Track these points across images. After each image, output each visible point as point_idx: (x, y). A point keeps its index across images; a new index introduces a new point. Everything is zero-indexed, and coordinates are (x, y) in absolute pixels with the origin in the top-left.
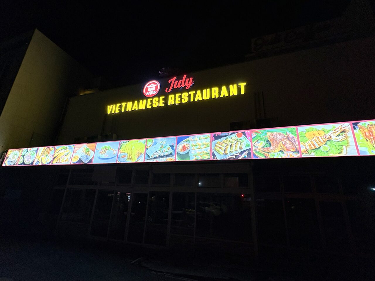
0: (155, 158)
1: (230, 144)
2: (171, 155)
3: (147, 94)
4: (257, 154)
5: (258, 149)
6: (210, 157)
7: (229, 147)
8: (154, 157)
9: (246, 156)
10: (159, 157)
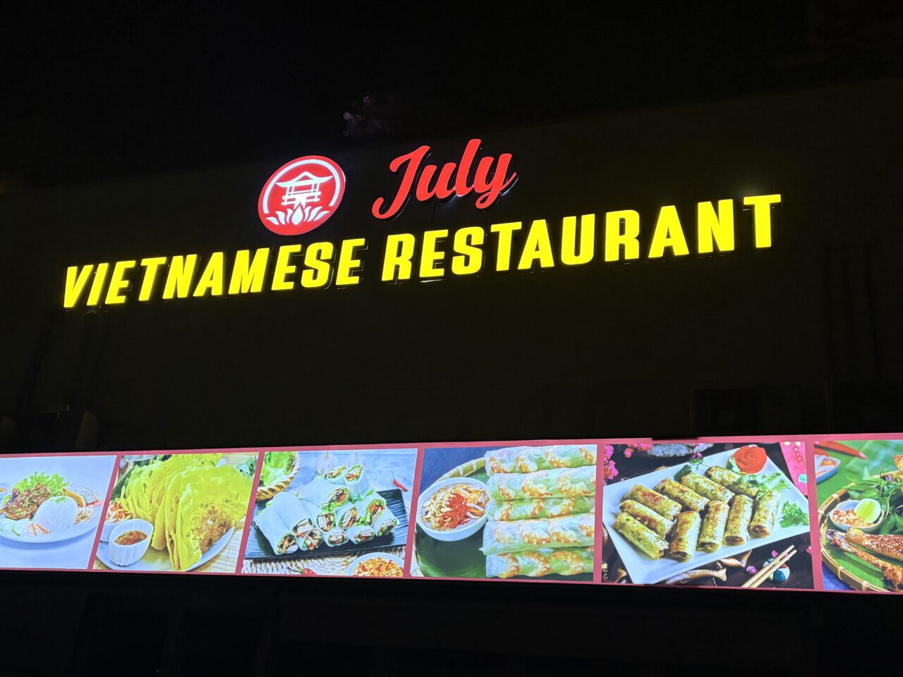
0: (299, 555)
1: (701, 503)
2: (383, 542)
3: (277, 220)
4: (841, 567)
5: (848, 540)
6: (589, 566)
7: (694, 519)
8: (293, 549)
9: (786, 572)
10: (322, 551)
